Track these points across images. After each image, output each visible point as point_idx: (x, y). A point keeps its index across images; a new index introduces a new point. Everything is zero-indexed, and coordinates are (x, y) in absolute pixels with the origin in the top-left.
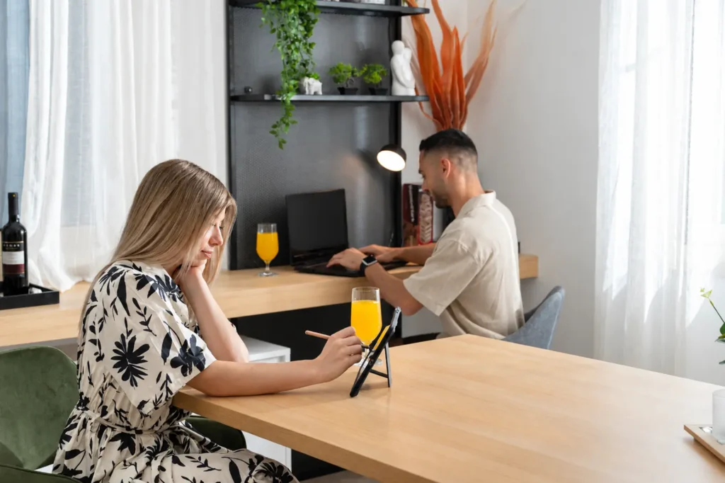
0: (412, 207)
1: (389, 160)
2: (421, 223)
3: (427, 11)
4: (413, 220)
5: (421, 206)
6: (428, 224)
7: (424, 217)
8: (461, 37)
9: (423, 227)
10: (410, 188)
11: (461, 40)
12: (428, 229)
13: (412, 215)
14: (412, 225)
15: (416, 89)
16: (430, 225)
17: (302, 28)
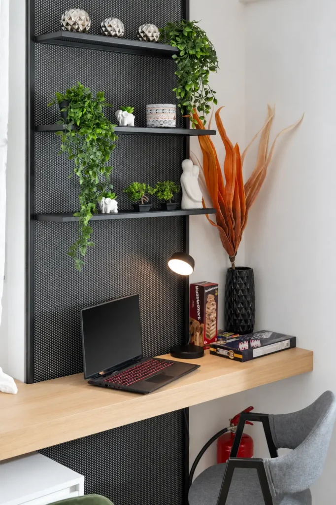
0: (198, 306)
1: (178, 267)
2: (207, 321)
3: (214, 133)
4: (199, 318)
5: (207, 305)
6: (213, 321)
7: (209, 315)
8: (241, 152)
9: (208, 324)
10: (197, 288)
11: (241, 154)
12: (213, 325)
13: (199, 313)
14: (198, 323)
15: (203, 202)
16: (215, 322)
17: (99, 154)
